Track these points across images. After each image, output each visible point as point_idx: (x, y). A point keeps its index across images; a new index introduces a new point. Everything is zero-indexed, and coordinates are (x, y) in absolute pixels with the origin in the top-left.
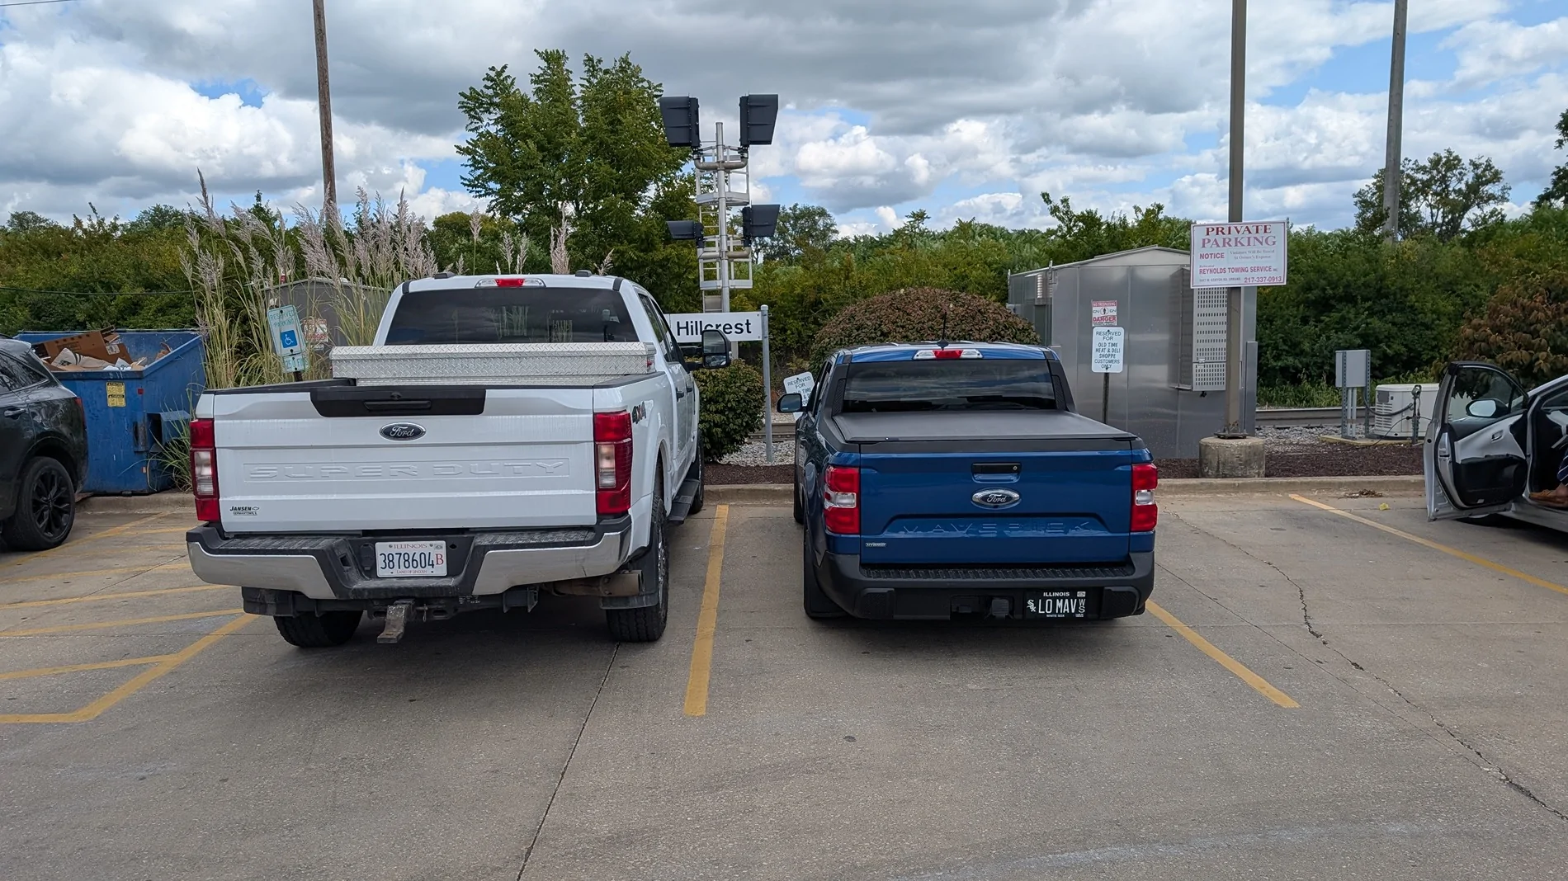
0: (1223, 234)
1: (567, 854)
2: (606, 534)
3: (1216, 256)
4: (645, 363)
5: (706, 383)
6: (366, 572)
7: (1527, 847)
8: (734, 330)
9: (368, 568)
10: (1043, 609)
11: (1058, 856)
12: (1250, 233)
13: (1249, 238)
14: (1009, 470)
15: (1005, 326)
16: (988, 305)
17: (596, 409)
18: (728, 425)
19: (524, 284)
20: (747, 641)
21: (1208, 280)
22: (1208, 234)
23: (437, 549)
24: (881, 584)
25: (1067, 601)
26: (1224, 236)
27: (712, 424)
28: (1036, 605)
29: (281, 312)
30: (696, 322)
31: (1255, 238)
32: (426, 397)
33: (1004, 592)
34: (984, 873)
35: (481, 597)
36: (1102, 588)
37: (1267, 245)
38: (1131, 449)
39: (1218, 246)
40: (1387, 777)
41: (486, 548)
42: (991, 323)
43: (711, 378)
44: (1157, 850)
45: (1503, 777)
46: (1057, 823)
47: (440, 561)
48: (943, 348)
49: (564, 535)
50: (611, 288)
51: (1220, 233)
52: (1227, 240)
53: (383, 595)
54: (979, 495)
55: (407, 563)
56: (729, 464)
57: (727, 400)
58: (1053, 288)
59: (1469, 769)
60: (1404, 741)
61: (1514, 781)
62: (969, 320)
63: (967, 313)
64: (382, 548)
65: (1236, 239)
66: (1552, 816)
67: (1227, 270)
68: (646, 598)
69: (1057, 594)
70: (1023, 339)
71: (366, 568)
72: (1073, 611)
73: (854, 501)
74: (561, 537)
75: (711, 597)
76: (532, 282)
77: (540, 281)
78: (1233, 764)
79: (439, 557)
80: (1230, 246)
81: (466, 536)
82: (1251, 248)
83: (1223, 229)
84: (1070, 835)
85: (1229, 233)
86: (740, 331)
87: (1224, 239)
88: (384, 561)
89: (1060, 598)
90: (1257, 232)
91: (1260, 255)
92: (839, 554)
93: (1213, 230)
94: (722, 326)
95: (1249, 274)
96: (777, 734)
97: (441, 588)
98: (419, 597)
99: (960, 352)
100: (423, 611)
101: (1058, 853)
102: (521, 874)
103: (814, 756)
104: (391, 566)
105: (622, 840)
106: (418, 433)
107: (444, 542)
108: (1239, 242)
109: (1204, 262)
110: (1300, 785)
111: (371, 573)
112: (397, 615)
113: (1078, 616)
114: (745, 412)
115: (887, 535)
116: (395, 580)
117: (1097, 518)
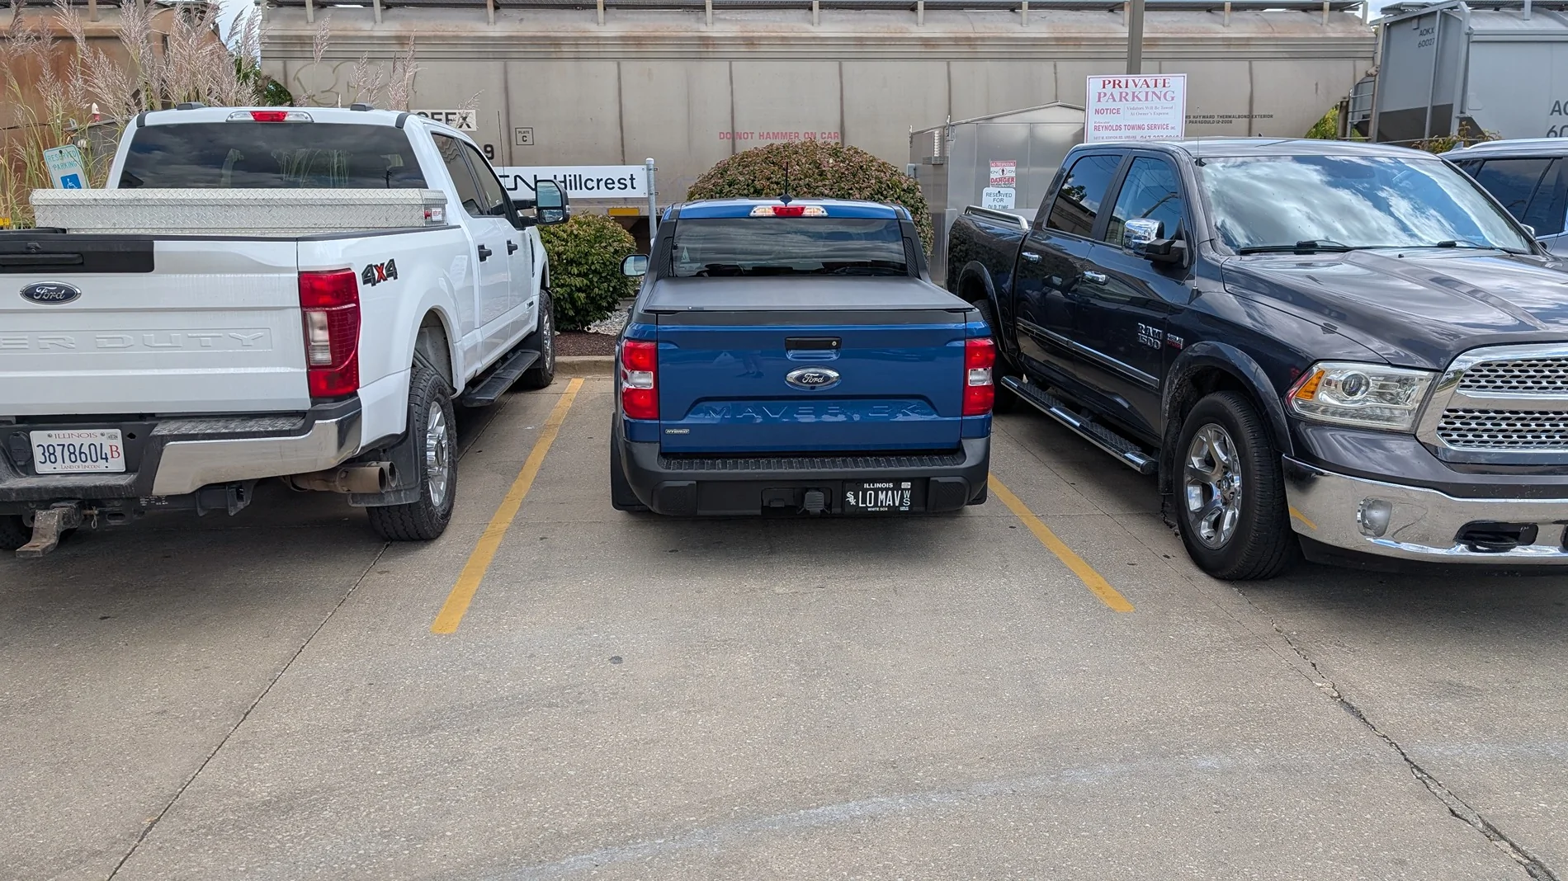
0: (1120, 87)
1: (199, 827)
2: (317, 422)
3: (1112, 111)
4: (422, 213)
5: (567, 242)
6: (21, 467)
7: (1347, 784)
8: (617, 185)
9: (23, 463)
10: (864, 502)
11: (811, 811)
12: (1148, 86)
13: (1147, 93)
14: (828, 346)
15: (888, 186)
16: (872, 161)
17: (302, 267)
18: (593, 290)
19: (286, 119)
20: (542, 539)
21: (1103, 138)
22: (1104, 87)
23: (111, 440)
24: (683, 475)
25: (890, 492)
26: (1121, 90)
27: (574, 289)
28: (856, 497)
29: (61, 152)
30: (575, 176)
31: (1154, 93)
32: (76, 250)
33: (817, 484)
34: (714, 838)
35: (169, 498)
36: (928, 479)
37: (1165, 101)
38: (966, 322)
39: (1114, 100)
40: (1209, 696)
41: (164, 439)
42: (873, 181)
43: (573, 237)
44: (930, 800)
45: (1336, 694)
46: (823, 767)
47: (115, 454)
48: (786, 204)
49: (269, 422)
50: (393, 125)
51: (1117, 86)
52: (1124, 95)
53: (36, 497)
54: (796, 373)
55: (73, 456)
56: (596, 333)
57: (590, 262)
58: (950, 145)
59: (1300, 684)
60: (1237, 651)
61: (1346, 699)
62: (850, 177)
63: (848, 169)
64: (38, 437)
65: (1134, 93)
66: (1381, 743)
67: (1123, 127)
68: (405, 493)
69: (879, 485)
70: (906, 200)
71: (19, 463)
72: (897, 504)
73: (651, 381)
74: (266, 425)
75: (521, 488)
76: (297, 115)
77: (306, 115)
78: (1045, 684)
79: (114, 449)
80: (1127, 100)
81: (146, 423)
82: (1148, 104)
83: (1120, 82)
84: (833, 782)
85: (1127, 87)
86: (623, 186)
87: (1121, 93)
88: (43, 454)
89: (882, 490)
90: (1156, 86)
91: (1158, 111)
92: (637, 442)
93: (1110, 82)
94: (604, 181)
95: (1146, 133)
96: (532, 655)
97: (111, 488)
98: (87, 499)
99: (803, 209)
100: (92, 516)
101: (812, 808)
102: (125, 859)
103: (564, 683)
104: (53, 460)
105: (282, 805)
106: (70, 295)
107: (118, 431)
108: (1137, 96)
109: (1101, 118)
110: (1112, 709)
111: (28, 468)
112: (48, 524)
113: (902, 509)
114: (612, 275)
115: (690, 420)
116: (58, 476)
117: (925, 401)
